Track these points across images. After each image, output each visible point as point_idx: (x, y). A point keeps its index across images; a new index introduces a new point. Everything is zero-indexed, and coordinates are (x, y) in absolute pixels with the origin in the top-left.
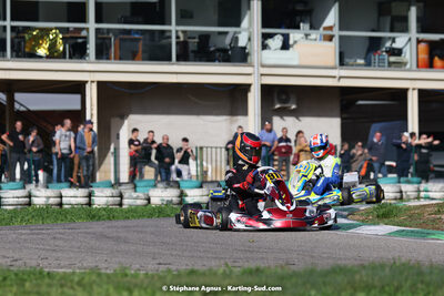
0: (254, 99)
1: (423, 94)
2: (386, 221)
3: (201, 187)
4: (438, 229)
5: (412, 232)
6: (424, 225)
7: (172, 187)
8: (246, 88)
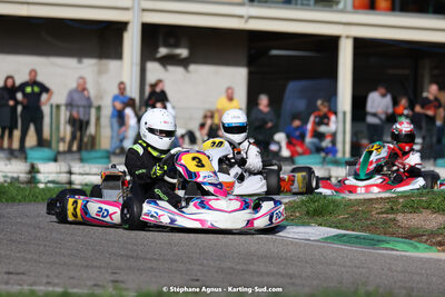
0: (132, 42)
1: (359, 44)
2: (320, 220)
3: (55, 160)
4: (393, 234)
5: (357, 237)
6: (372, 228)
7: (16, 157)
8: (120, 27)
